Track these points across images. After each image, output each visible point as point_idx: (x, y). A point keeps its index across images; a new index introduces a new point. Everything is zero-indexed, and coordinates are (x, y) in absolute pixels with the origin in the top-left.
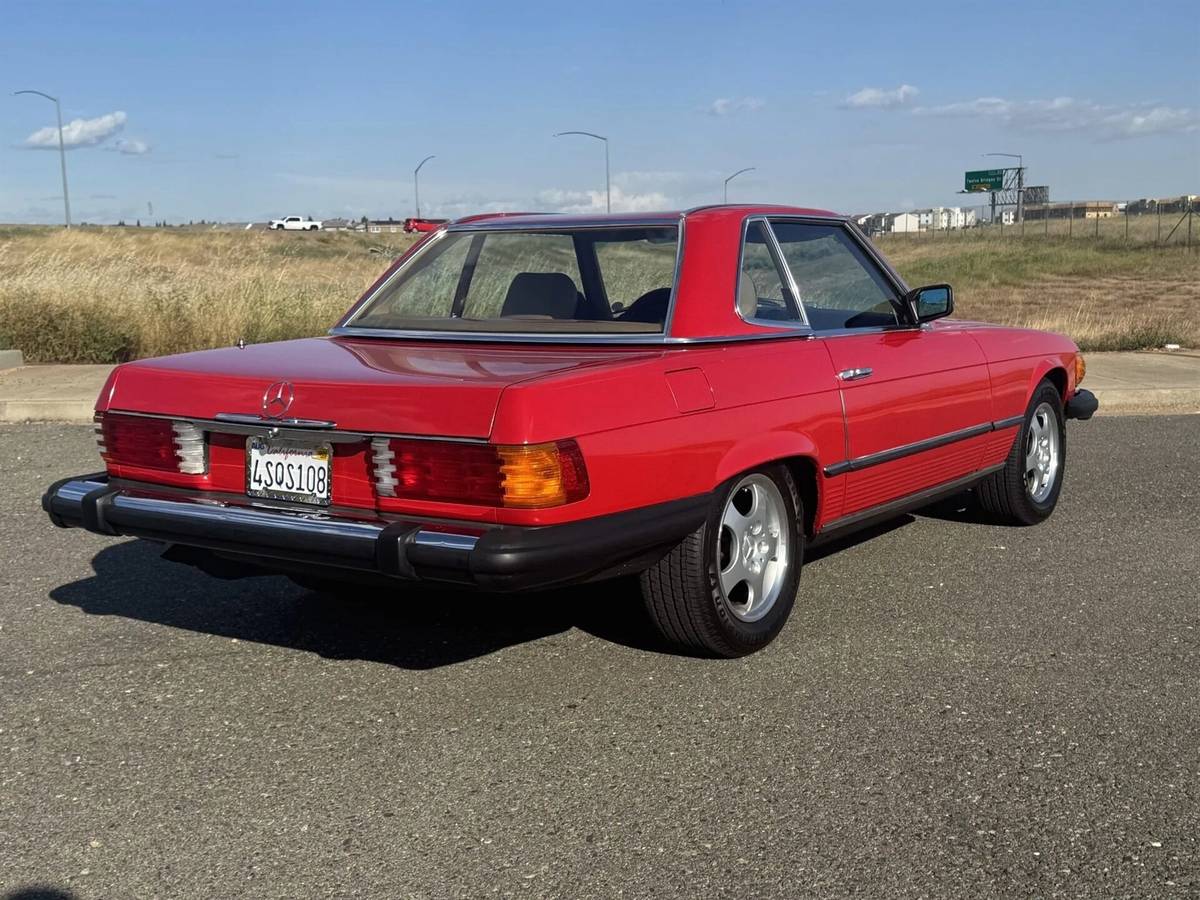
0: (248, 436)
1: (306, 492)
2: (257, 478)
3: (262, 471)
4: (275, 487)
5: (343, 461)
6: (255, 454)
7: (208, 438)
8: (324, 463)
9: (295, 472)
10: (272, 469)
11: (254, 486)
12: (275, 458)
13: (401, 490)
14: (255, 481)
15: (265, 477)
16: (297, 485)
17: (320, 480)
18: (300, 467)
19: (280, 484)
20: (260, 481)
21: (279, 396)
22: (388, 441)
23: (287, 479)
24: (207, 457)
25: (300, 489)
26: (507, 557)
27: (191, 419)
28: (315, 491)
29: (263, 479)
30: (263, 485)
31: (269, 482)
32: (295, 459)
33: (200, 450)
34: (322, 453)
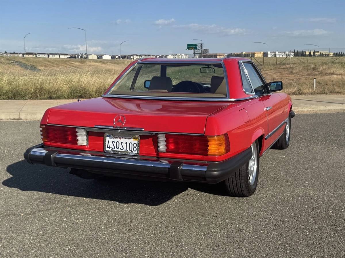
0: (105, 133)
1: (129, 151)
2: (109, 146)
3: (110, 144)
4: (116, 149)
5: (144, 141)
6: (108, 139)
7: (88, 133)
8: (136, 142)
9: (124, 145)
10: (115, 144)
11: (107, 149)
12: (116, 140)
13: (168, 150)
14: (108, 147)
15: (112, 146)
16: (125, 148)
17: (134, 147)
18: (126, 143)
19: (118, 148)
20: (110, 148)
21: (120, 120)
22: (165, 135)
23: (121, 147)
24: (88, 140)
25: (126, 150)
26: (215, 172)
27: (83, 127)
28: (133, 151)
29: (111, 147)
30: (111, 149)
31: (113, 148)
32: (124, 140)
33: (85, 137)
34: (135, 138)
